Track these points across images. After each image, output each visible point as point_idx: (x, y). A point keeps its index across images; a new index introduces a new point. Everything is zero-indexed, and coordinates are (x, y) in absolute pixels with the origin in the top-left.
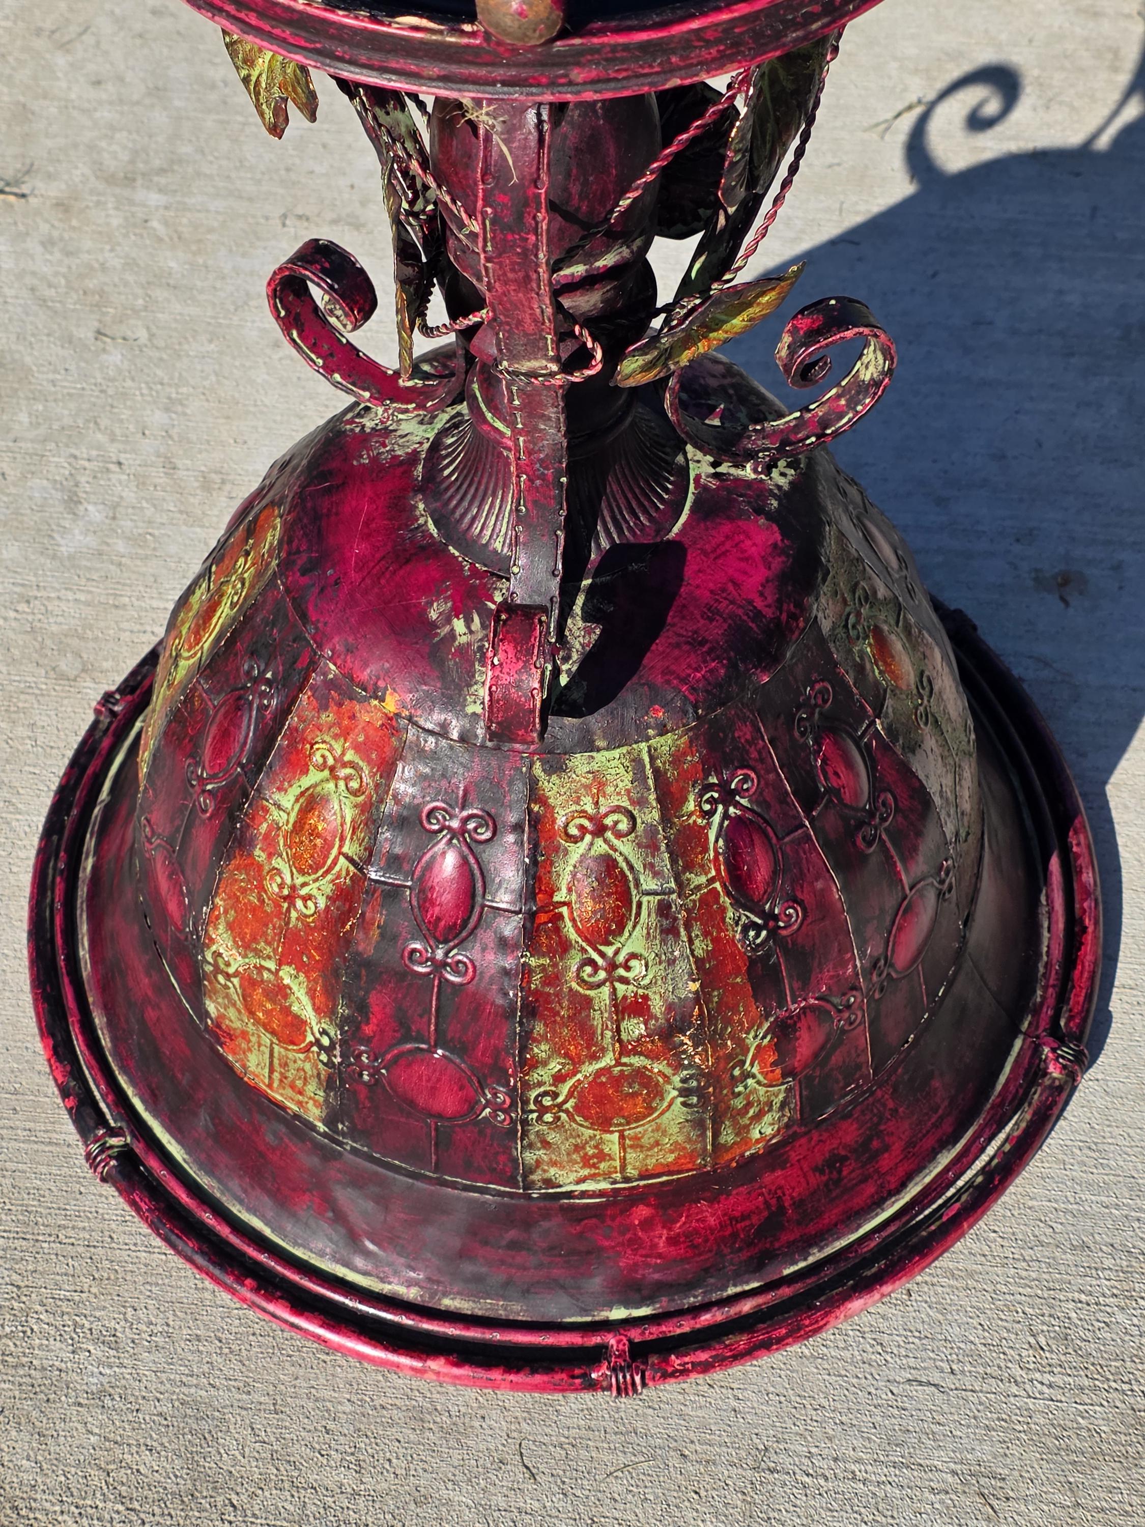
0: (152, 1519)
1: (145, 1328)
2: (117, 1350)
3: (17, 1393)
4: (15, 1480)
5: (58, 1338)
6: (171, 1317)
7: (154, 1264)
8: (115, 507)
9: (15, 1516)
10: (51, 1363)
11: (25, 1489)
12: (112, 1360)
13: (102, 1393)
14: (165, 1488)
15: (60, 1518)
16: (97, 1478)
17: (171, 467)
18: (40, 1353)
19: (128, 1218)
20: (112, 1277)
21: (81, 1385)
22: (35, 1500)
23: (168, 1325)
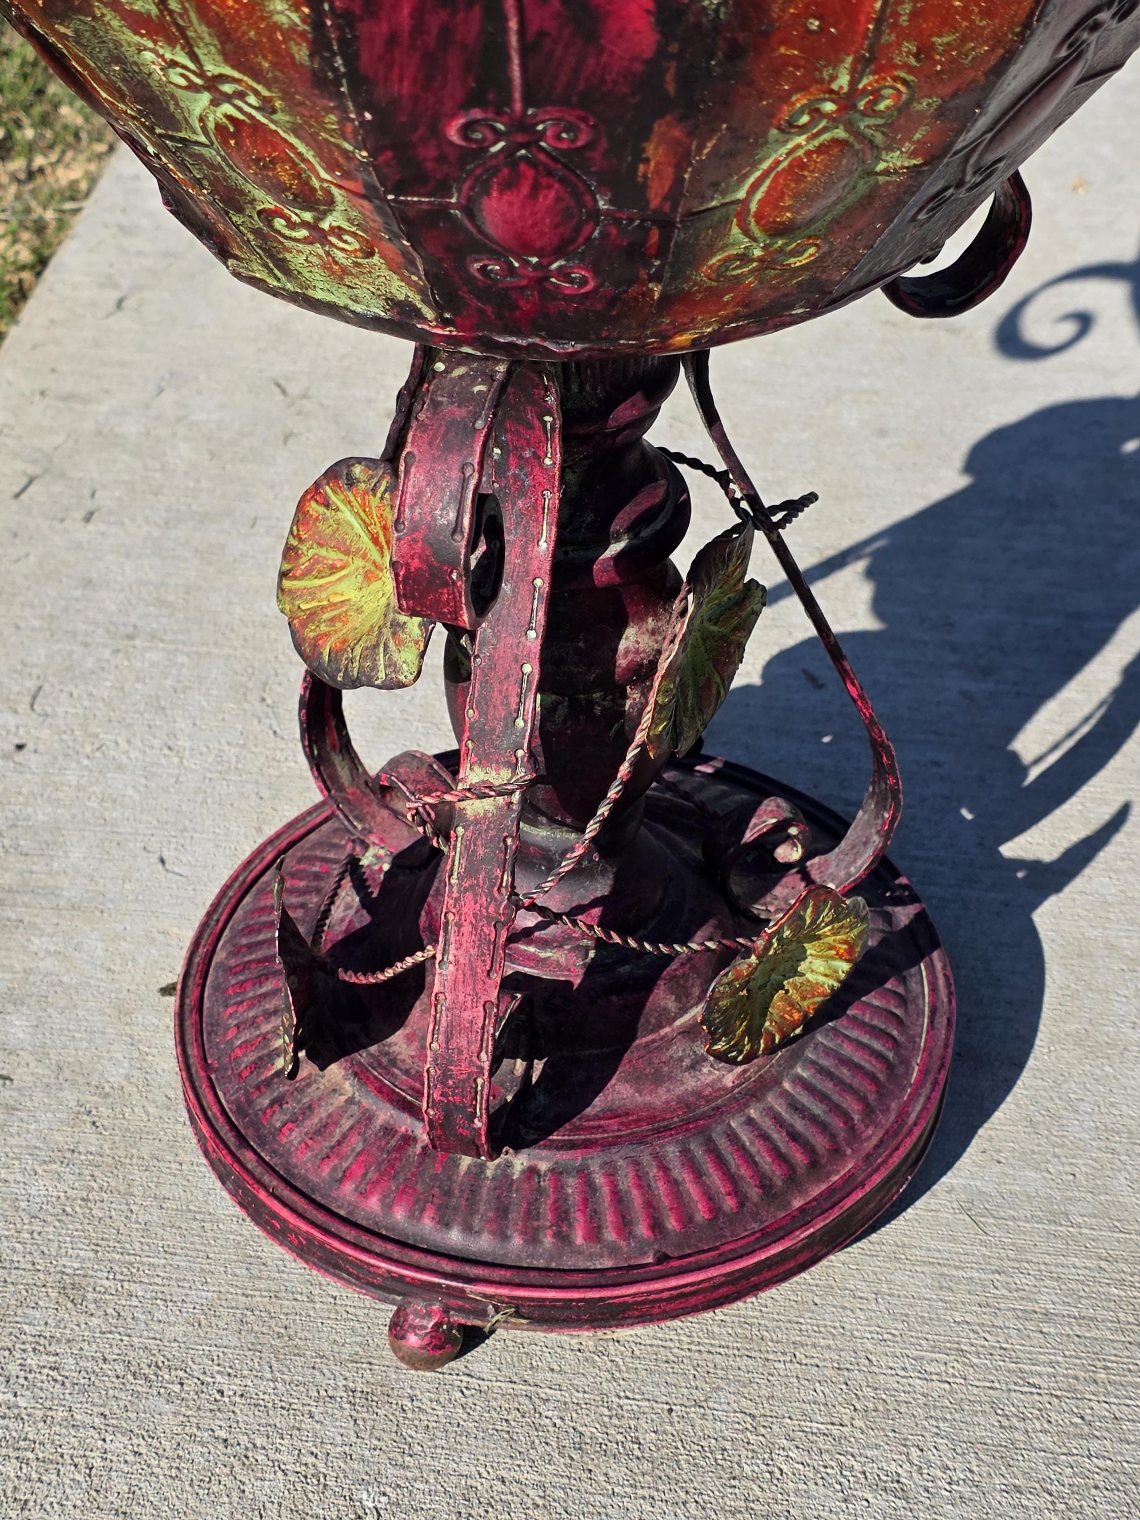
1: (940, 1474)
5: (820, 1482)
6: (974, 1462)
7: (935, 1394)
10: (816, 1513)
18: (798, 1500)
20: (881, 1408)
23: (971, 1471)
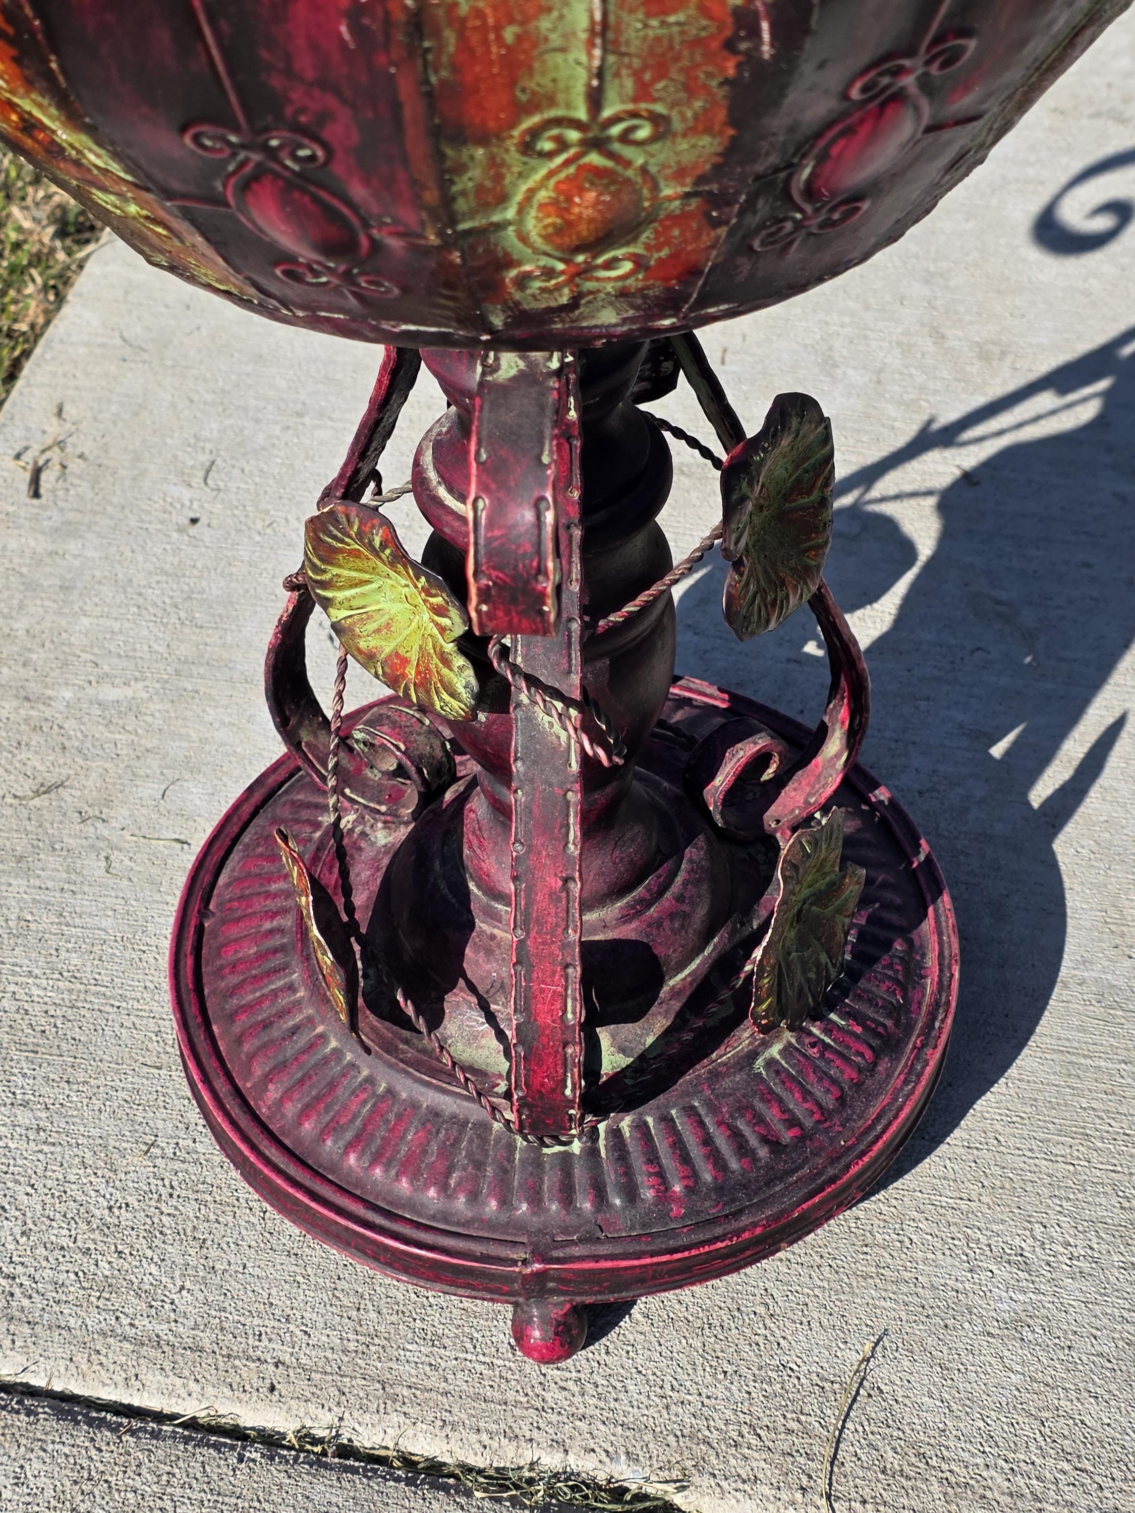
0: (1111, 1484)
2: (1029, 1272)
3: (903, 1315)
4: (916, 1421)
8: (880, 371)
9: (922, 1465)
11: (932, 1433)
12: (1025, 1283)
13: (1016, 1324)
14: (1123, 1447)
15: (984, 1474)
16: (1028, 1428)
17: (938, 336)
19: (1014, 1119)
21: (988, 1311)
22: (947, 1448)
